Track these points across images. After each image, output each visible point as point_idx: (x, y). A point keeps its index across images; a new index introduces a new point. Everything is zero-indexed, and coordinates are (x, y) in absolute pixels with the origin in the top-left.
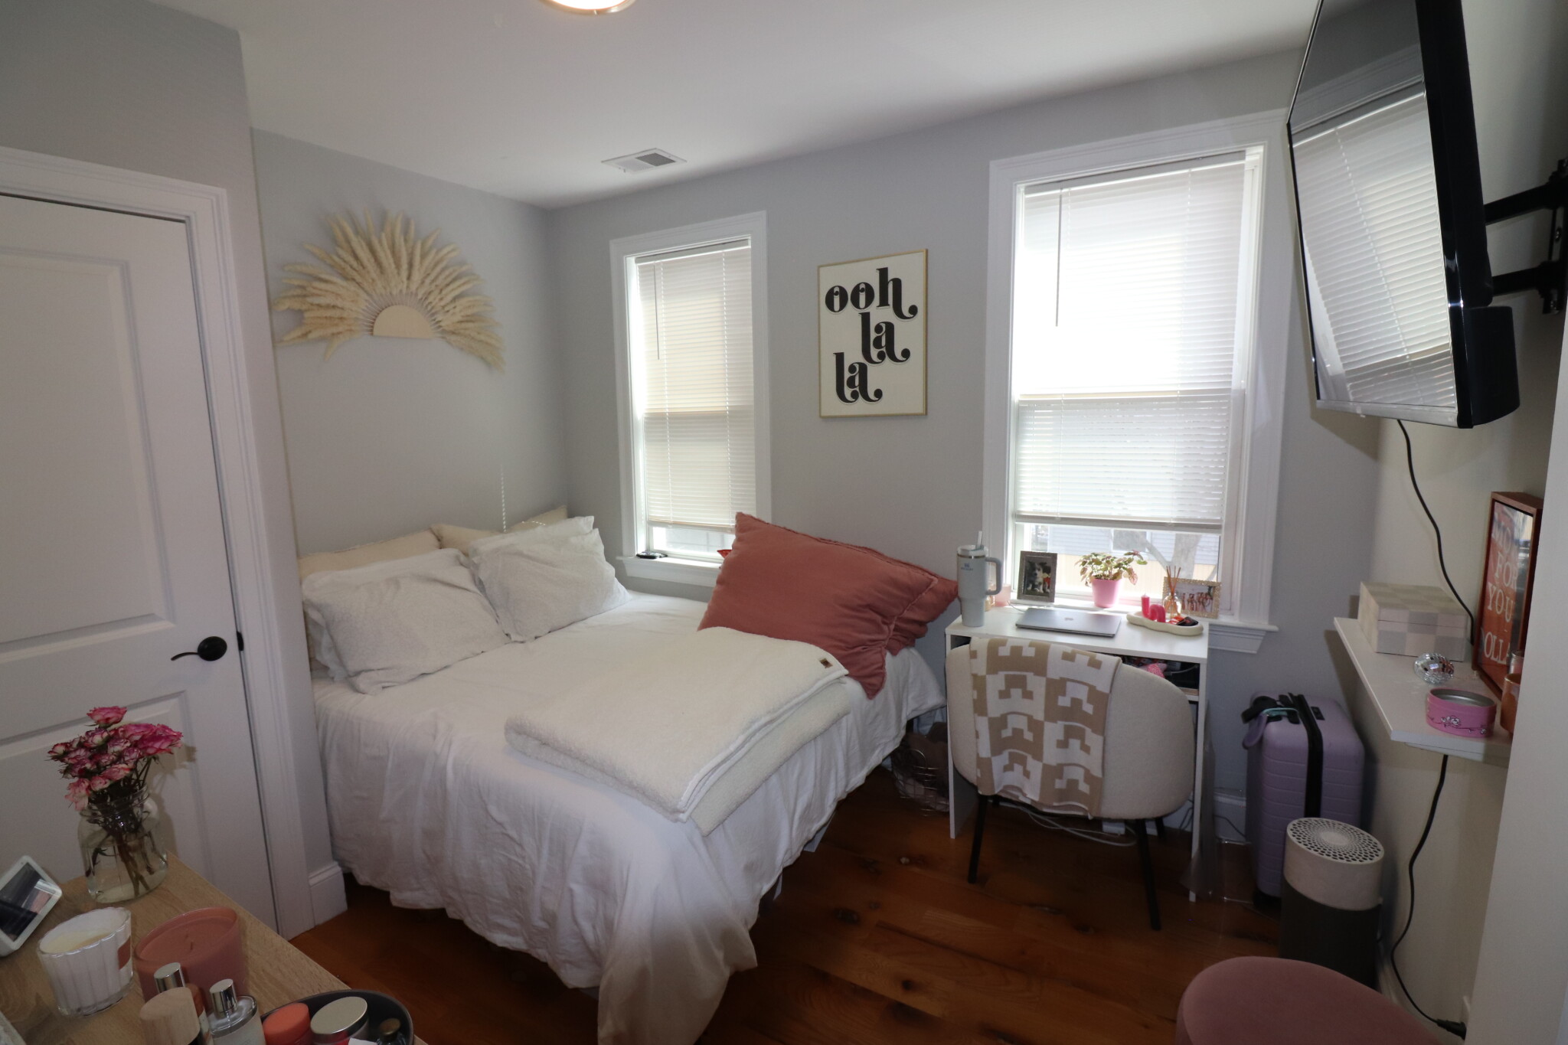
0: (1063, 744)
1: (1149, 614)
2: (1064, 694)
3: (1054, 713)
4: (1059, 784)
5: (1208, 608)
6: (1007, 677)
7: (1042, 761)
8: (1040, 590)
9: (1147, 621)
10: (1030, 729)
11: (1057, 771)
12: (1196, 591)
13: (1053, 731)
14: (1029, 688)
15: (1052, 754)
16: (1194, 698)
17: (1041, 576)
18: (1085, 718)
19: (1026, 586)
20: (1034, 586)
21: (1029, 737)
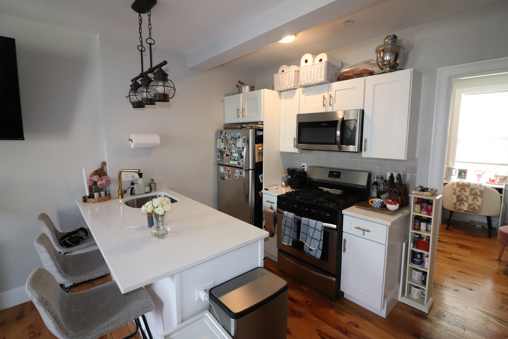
0: (473, 200)
1: (491, 181)
2: (474, 191)
3: (471, 194)
4: (472, 207)
5: (505, 181)
6: (461, 188)
7: (468, 203)
8: (463, 177)
9: (490, 182)
10: (465, 197)
11: (471, 205)
12: (502, 178)
13: (471, 198)
14: (466, 190)
15: (470, 202)
16: (501, 195)
17: (463, 174)
18: (478, 195)
19: (459, 176)
20: (461, 176)
21: (465, 199)
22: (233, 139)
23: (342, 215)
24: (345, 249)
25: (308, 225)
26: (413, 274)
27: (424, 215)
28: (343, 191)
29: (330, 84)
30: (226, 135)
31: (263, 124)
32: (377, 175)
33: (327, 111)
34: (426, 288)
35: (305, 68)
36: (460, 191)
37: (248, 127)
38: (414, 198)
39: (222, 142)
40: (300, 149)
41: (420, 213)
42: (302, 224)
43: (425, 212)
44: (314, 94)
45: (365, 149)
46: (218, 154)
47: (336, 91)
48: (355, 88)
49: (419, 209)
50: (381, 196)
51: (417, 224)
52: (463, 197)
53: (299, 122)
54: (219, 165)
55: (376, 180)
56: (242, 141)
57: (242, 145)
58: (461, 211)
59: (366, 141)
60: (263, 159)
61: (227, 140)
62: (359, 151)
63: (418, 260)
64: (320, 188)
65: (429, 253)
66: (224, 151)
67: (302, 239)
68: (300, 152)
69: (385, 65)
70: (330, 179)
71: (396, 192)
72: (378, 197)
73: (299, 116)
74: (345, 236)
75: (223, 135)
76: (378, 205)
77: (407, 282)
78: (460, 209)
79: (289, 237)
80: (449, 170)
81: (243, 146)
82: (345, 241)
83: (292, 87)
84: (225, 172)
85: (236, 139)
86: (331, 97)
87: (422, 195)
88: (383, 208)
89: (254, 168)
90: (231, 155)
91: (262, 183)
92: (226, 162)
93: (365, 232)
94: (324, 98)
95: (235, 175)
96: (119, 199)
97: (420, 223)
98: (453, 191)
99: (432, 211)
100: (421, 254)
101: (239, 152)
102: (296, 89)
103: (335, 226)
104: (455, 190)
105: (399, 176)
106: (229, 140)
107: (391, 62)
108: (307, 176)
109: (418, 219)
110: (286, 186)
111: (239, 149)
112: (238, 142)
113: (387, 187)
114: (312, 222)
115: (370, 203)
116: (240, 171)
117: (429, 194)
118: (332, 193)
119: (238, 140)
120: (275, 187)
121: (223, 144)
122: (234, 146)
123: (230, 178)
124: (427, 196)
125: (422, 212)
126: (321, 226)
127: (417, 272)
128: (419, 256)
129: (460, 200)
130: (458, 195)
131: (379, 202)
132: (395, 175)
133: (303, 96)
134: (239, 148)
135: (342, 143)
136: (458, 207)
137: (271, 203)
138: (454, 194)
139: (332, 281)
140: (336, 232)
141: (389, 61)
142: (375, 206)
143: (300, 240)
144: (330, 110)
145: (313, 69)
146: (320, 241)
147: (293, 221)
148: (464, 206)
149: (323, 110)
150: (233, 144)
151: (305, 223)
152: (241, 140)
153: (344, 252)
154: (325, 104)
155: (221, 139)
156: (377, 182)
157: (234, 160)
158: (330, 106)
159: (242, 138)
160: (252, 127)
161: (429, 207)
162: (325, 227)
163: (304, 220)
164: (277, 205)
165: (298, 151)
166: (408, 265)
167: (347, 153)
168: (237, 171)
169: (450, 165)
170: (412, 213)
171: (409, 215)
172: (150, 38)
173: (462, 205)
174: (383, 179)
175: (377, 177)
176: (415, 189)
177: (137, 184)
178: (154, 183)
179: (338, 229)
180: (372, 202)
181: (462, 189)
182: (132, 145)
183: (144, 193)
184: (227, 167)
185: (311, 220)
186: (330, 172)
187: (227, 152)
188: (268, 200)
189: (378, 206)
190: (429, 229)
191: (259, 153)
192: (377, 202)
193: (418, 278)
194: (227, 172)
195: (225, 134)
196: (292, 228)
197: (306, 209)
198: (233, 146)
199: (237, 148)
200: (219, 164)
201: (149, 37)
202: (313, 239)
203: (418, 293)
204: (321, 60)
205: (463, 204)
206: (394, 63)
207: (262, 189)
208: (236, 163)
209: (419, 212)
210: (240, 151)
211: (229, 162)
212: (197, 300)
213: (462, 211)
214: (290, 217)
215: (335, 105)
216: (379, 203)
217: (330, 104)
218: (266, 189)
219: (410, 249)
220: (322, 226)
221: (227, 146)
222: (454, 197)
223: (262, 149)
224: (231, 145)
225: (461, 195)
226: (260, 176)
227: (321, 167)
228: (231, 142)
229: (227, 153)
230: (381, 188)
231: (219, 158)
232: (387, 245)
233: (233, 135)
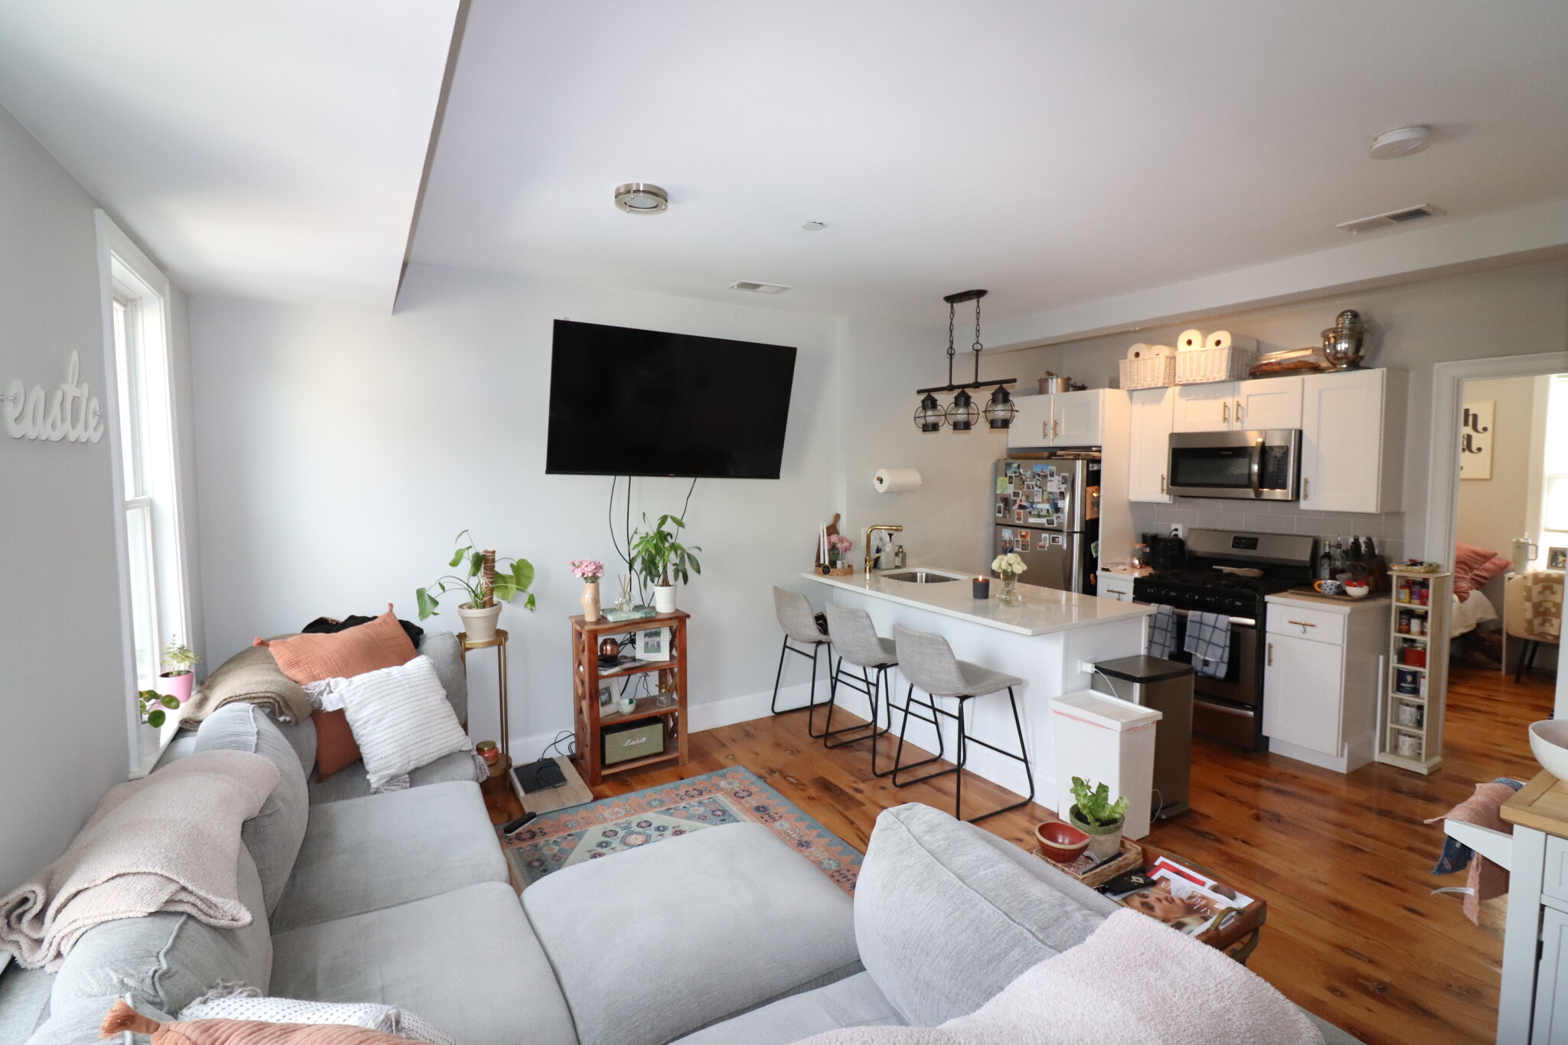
6: (1543, 586)
8: (1561, 565)
10: (1554, 607)
17: (1561, 558)
19: (1552, 563)
20: (1557, 563)
21: (1554, 610)
22: (1037, 477)
23: (1265, 604)
24: (1270, 661)
25: (1201, 623)
26: (1401, 711)
27: (1416, 606)
28: (1262, 572)
29: (1237, 383)
30: (1021, 471)
31: (1100, 451)
32: (1330, 542)
33: (1231, 429)
34: (1423, 733)
35: (1188, 354)
36: (1540, 593)
37: (1069, 455)
38: (1398, 577)
39: (1011, 483)
40: (1174, 496)
41: (1410, 603)
42: (1188, 623)
43: (1417, 601)
44: (1202, 399)
45: (1306, 496)
46: (998, 504)
47: (1248, 396)
48: (1285, 393)
49: (1407, 597)
50: (1337, 576)
51: (1404, 622)
52: (1549, 605)
53: (1175, 447)
54: (998, 527)
55: (1327, 550)
56: (1059, 481)
57: (1060, 489)
58: (1545, 638)
59: (1306, 482)
60: (1098, 514)
61: (1021, 479)
62: (1294, 499)
63: (1408, 685)
64: (1215, 567)
65: (1426, 671)
66: (1015, 498)
67: (1189, 647)
68: (1174, 502)
69: (1338, 359)
70: (1236, 551)
71: (1364, 568)
72: (1332, 577)
73: (1174, 437)
74: (1269, 638)
75: (1013, 470)
76: (1331, 589)
77: (1389, 725)
78: (1543, 634)
79: (1162, 647)
80: (1519, 547)
81: (1063, 490)
82: (1270, 647)
83: (1160, 385)
84: (1016, 539)
85: (1045, 477)
86: (1238, 405)
87: (1411, 572)
88: (1341, 594)
89: (1084, 530)
90: (1032, 507)
91: (1097, 558)
92: (1019, 519)
93: (1306, 627)
94: (1225, 406)
95: (1041, 544)
96: (863, 574)
97: (1409, 620)
98: (1525, 594)
99: (1427, 597)
100: (1414, 674)
101: (1051, 501)
102: (1167, 387)
103: (1252, 622)
104: (1528, 590)
105: (1369, 543)
106: (1028, 480)
107: (1350, 354)
108: (1186, 548)
109: (1408, 614)
110: (1141, 567)
111: (1050, 496)
112: (1049, 484)
113: (1348, 563)
114: (1209, 617)
115: (1317, 588)
116: (1052, 536)
117: (1422, 570)
118: (1241, 574)
119: (1049, 478)
120: (1121, 567)
121: (1012, 486)
122: (1041, 490)
123: (1026, 549)
124: (1420, 573)
125: (1413, 601)
126: (1226, 623)
127: (1408, 709)
128: (1409, 678)
129: (1542, 612)
130: (1537, 601)
131: (1332, 585)
132: (1362, 540)
133: (1181, 403)
134: (1051, 493)
135: (1262, 485)
136: (1537, 629)
137: (1119, 593)
138: (1528, 598)
139: (1246, 718)
140: (1254, 631)
141: (1345, 352)
142: (1326, 592)
143: (1185, 649)
144: (1236, 427)
145: (1202, 358)
146: (1224, 648)
147: (1171, 618)
148: (1552, 625)
149: (1222, 427)
150: (1037, 486)
151: (1193, 619)
152: (1056, 478)
153: (1269, 664)
154: (1226, 417)
155: (1006, 476)
156: (1329, 553)
157: (1039, 516)
158: (1237, 421)
159: (1058, 474)
160: (1079, 455)
161: (1424, 591)
162: (1234, 625)
163: (1193, 615)
164: (1134, 594)
165: (1170, 500)
166: (1391, 694)
167: (1270, 503)
168: (1043, 535)
169: (1527, 538)
170: (1395, 604)
171: (1389, 607)
172: (978, 342)
173: (1547, 624)
174: (1340, 548)
175: (1330, 546)
176: (1401, 563)
177: (884, 551)
178: (902, 552)
179: (1258, 627)
180: (1320, 586)
181: (1545, 588)
182: (881, 488)
183: (893, 567)
184: (1019, 530)
185: (1206, 614)
186: (1235, 538)
187: (1021, 501)
188: (1110, 589)
189: (1331, 593)
190: (1425, 630)
191: (1093, 504)
192: (1328, 584)
193: (1410, 718)
194: (1019, 538)
195: (1019, 467)
196: (1169, 629)
197: (1194, 597)
198: (1037, 491)
199: (1045, 493)
200: (997, 524)
201: (975, 342)
202: (1211, 645)
203: (1411, 745)
204: (1218, 343)
205: (1550, 621)
206: (1355, 356)
207: (1097, 569)
208: (1044, 521)
209: (1407, 601)
210: (1054, 500)
211: (1026, 520)
212: (1079, 672)
213: (1549, 638)
214: (1164, 612)
215: (1246, 420)
216: (1333, 587)
217: (1238, 418)
218: (1103, 569)
219: (1394, 668)
220: (1229, 622)
221: (1020, 489)
222: (1528, 605)
223: (1099, 497)
224: (1031, 487)
225: (1544, 601)
226: (1093, 545)
227: (1215, 530)
228: (1034, 483)
229: (1022, 504)
230: (1338, 564)
231: (999, 512)
232: (1345, 646)
233: (1037, 469)
